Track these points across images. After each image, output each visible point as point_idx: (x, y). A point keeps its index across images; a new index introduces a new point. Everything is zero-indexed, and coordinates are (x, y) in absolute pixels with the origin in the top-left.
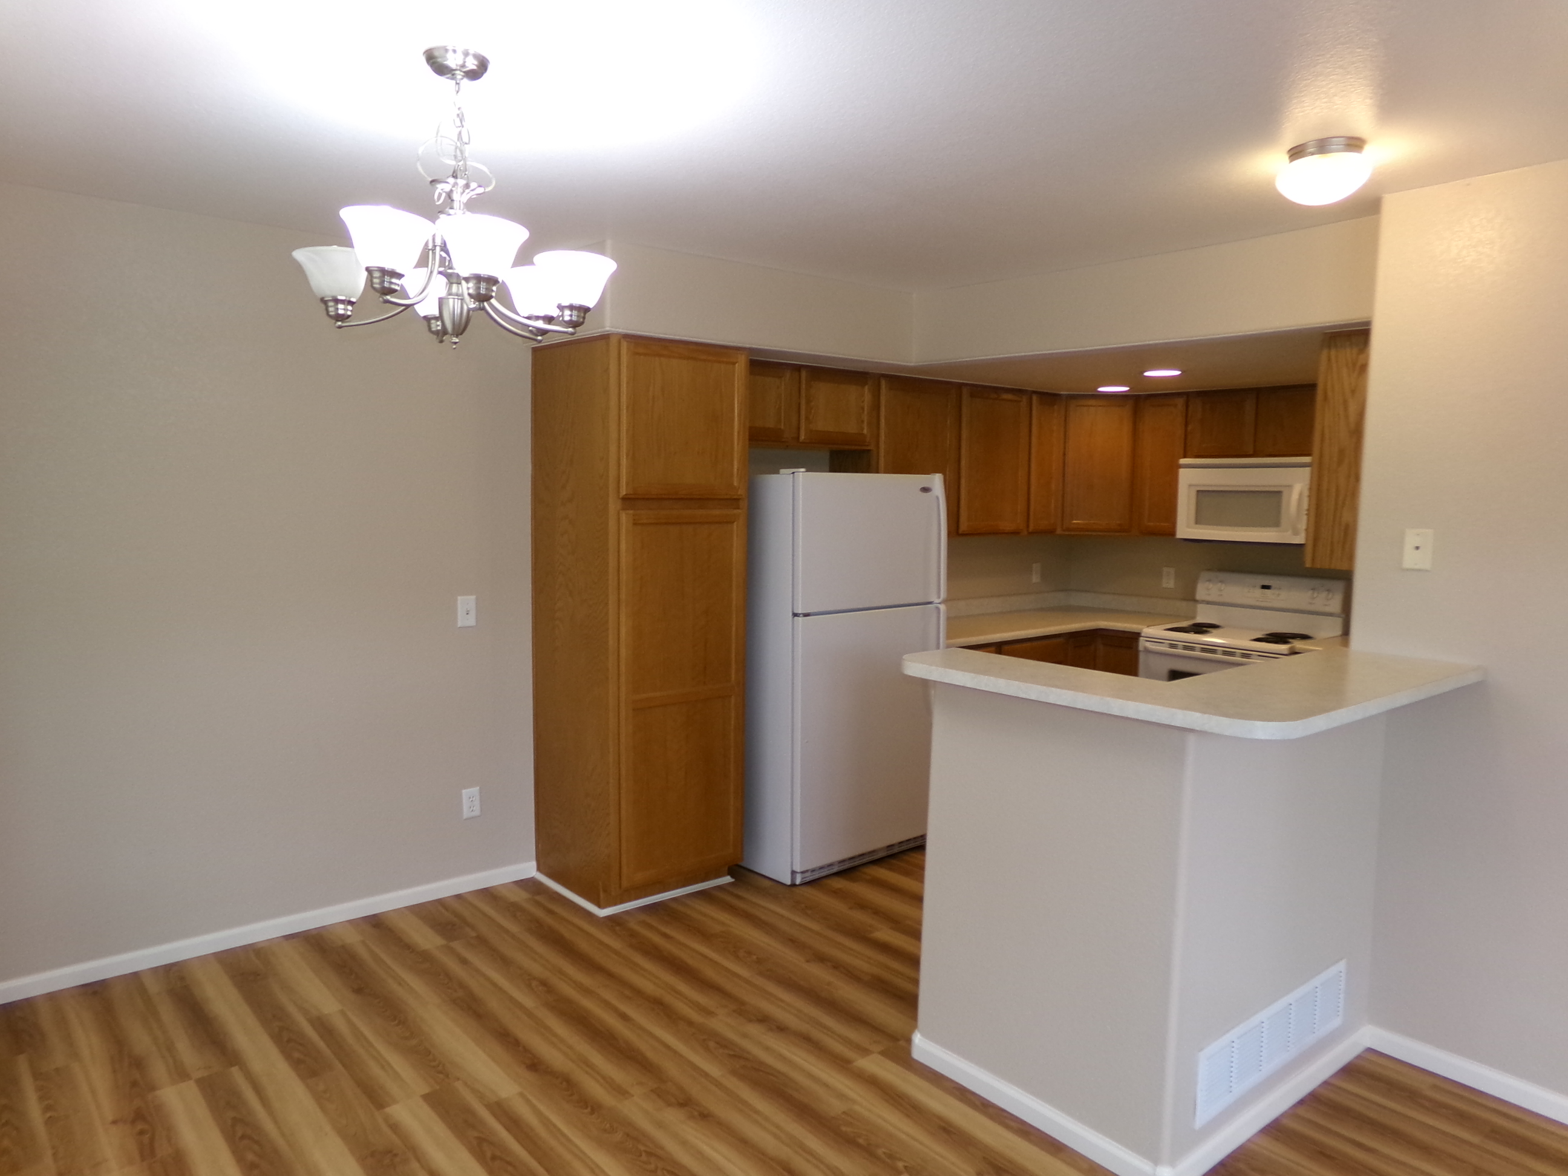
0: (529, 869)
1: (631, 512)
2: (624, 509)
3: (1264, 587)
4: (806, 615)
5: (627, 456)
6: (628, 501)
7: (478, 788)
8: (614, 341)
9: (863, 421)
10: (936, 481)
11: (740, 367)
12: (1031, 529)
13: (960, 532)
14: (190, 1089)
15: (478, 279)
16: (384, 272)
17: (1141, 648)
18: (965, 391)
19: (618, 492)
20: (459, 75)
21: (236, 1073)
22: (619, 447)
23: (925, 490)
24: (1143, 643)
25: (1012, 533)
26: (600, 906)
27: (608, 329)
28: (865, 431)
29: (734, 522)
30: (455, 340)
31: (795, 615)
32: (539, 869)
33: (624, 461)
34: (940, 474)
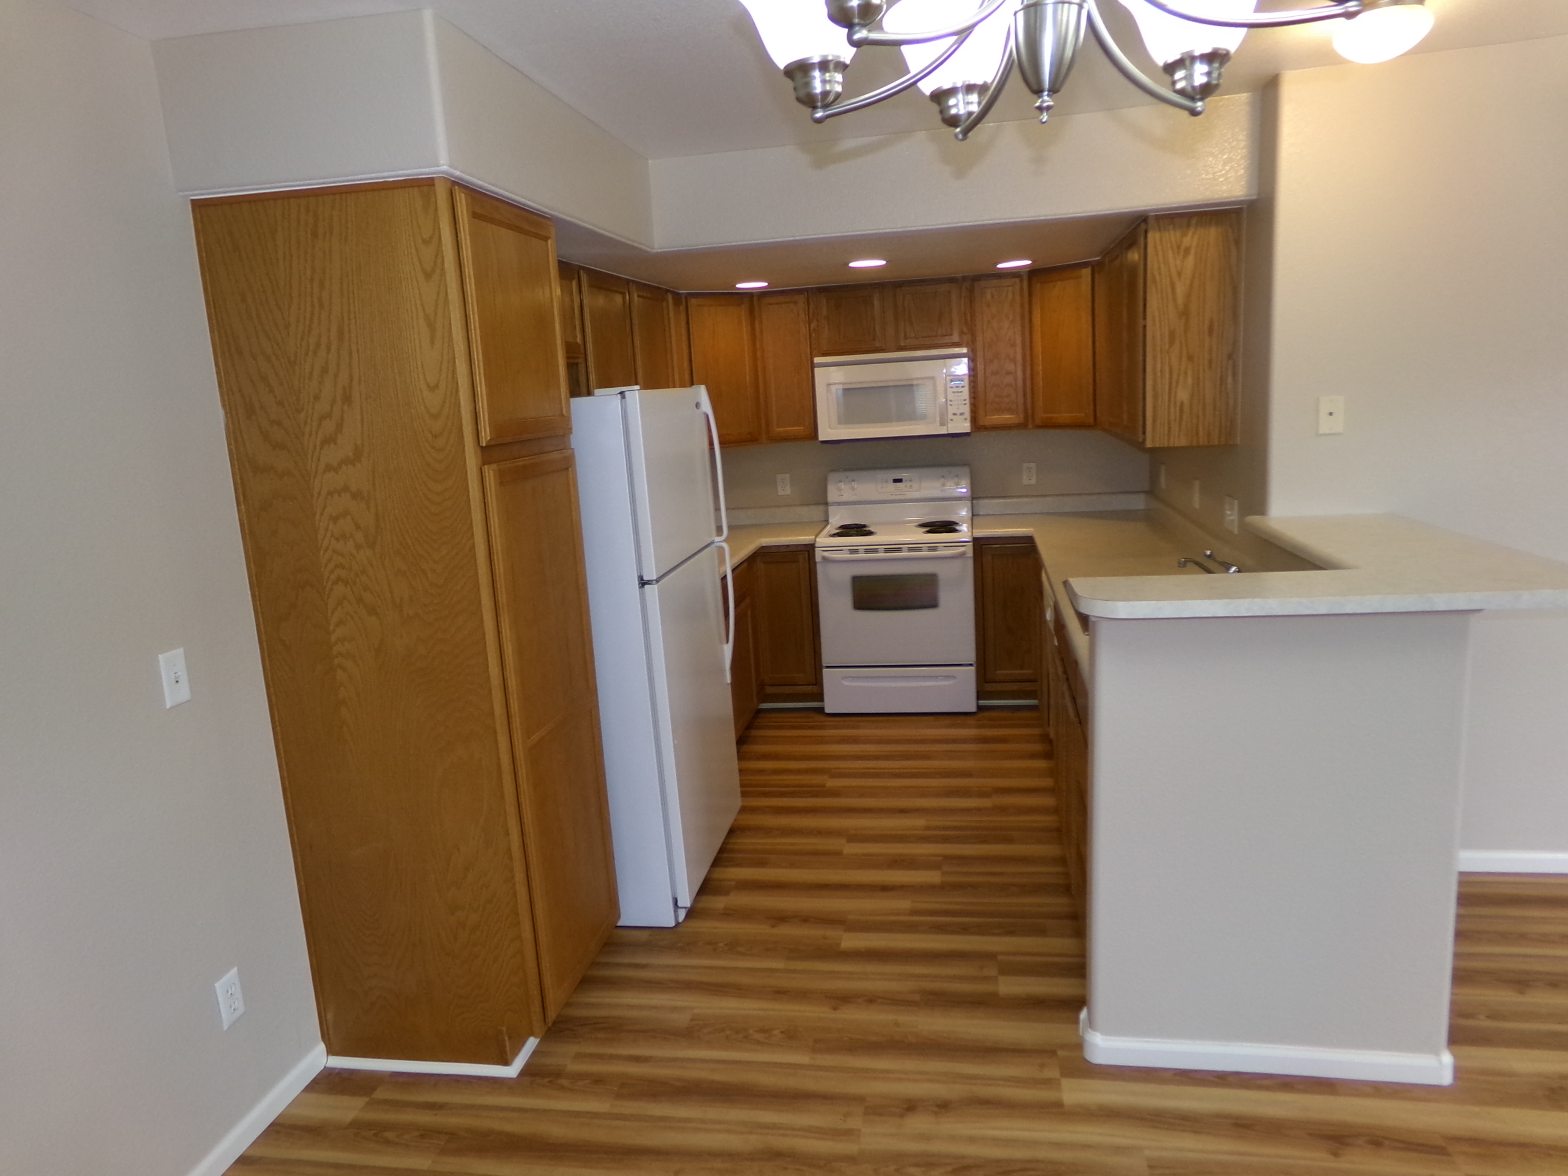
1: (494, 466)
2: (487, 463)
3: (896, 481)
5: (485, 378)
6: (491, 448)
7: (235, 969)
8: (441, 191)
10: (703, 395)
17: (818, 559)
19: (477, 437)
22: (471, 365)
23: (698, 405)
24: (819, 554)
27: (445, 168)
28: (578, 339)
33: (482, 388)
34: (706, 386)
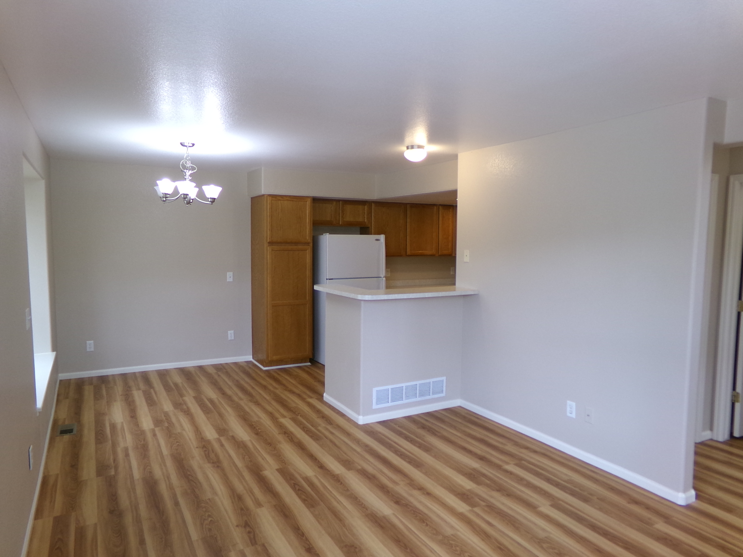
0: (250, 358)
1: (271, 247)
2: (268, 246)
4: (330, 279)
5: (269, 230)
6: (271, 243)
7: (233, 331)
8: (265, 196)
9: (365, 218)
10: (382, 237)
11: (309, 203)
12: (440, 253)
13: (407, 255)
14: (140, 392)
15: (184, 194)
16: (166, 194)
18: (408, 206)
19: (267, 241)
20: (188, 147)
21: (152, 391)
22: (267, 227)
23: (377, 240)
25: (430, 255)
26: (264, 367)
27: (263, 193)
28: (366, 221)
29: (306, 250)
30: (187, 205)
31: (327, 279)
32: (253, 358)
33: (268, 232)
34: (384, 235)
